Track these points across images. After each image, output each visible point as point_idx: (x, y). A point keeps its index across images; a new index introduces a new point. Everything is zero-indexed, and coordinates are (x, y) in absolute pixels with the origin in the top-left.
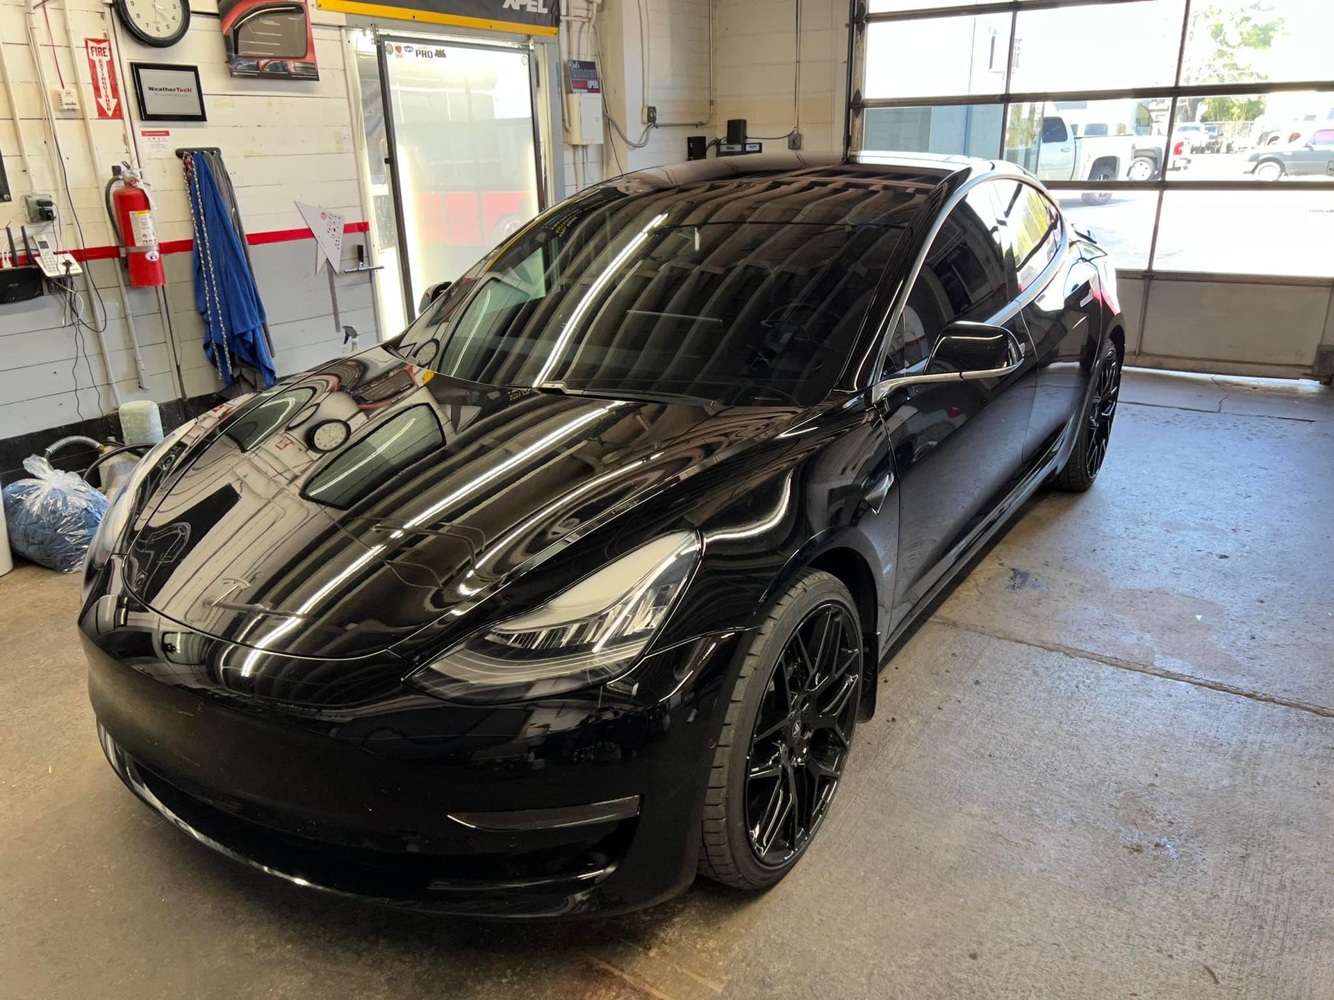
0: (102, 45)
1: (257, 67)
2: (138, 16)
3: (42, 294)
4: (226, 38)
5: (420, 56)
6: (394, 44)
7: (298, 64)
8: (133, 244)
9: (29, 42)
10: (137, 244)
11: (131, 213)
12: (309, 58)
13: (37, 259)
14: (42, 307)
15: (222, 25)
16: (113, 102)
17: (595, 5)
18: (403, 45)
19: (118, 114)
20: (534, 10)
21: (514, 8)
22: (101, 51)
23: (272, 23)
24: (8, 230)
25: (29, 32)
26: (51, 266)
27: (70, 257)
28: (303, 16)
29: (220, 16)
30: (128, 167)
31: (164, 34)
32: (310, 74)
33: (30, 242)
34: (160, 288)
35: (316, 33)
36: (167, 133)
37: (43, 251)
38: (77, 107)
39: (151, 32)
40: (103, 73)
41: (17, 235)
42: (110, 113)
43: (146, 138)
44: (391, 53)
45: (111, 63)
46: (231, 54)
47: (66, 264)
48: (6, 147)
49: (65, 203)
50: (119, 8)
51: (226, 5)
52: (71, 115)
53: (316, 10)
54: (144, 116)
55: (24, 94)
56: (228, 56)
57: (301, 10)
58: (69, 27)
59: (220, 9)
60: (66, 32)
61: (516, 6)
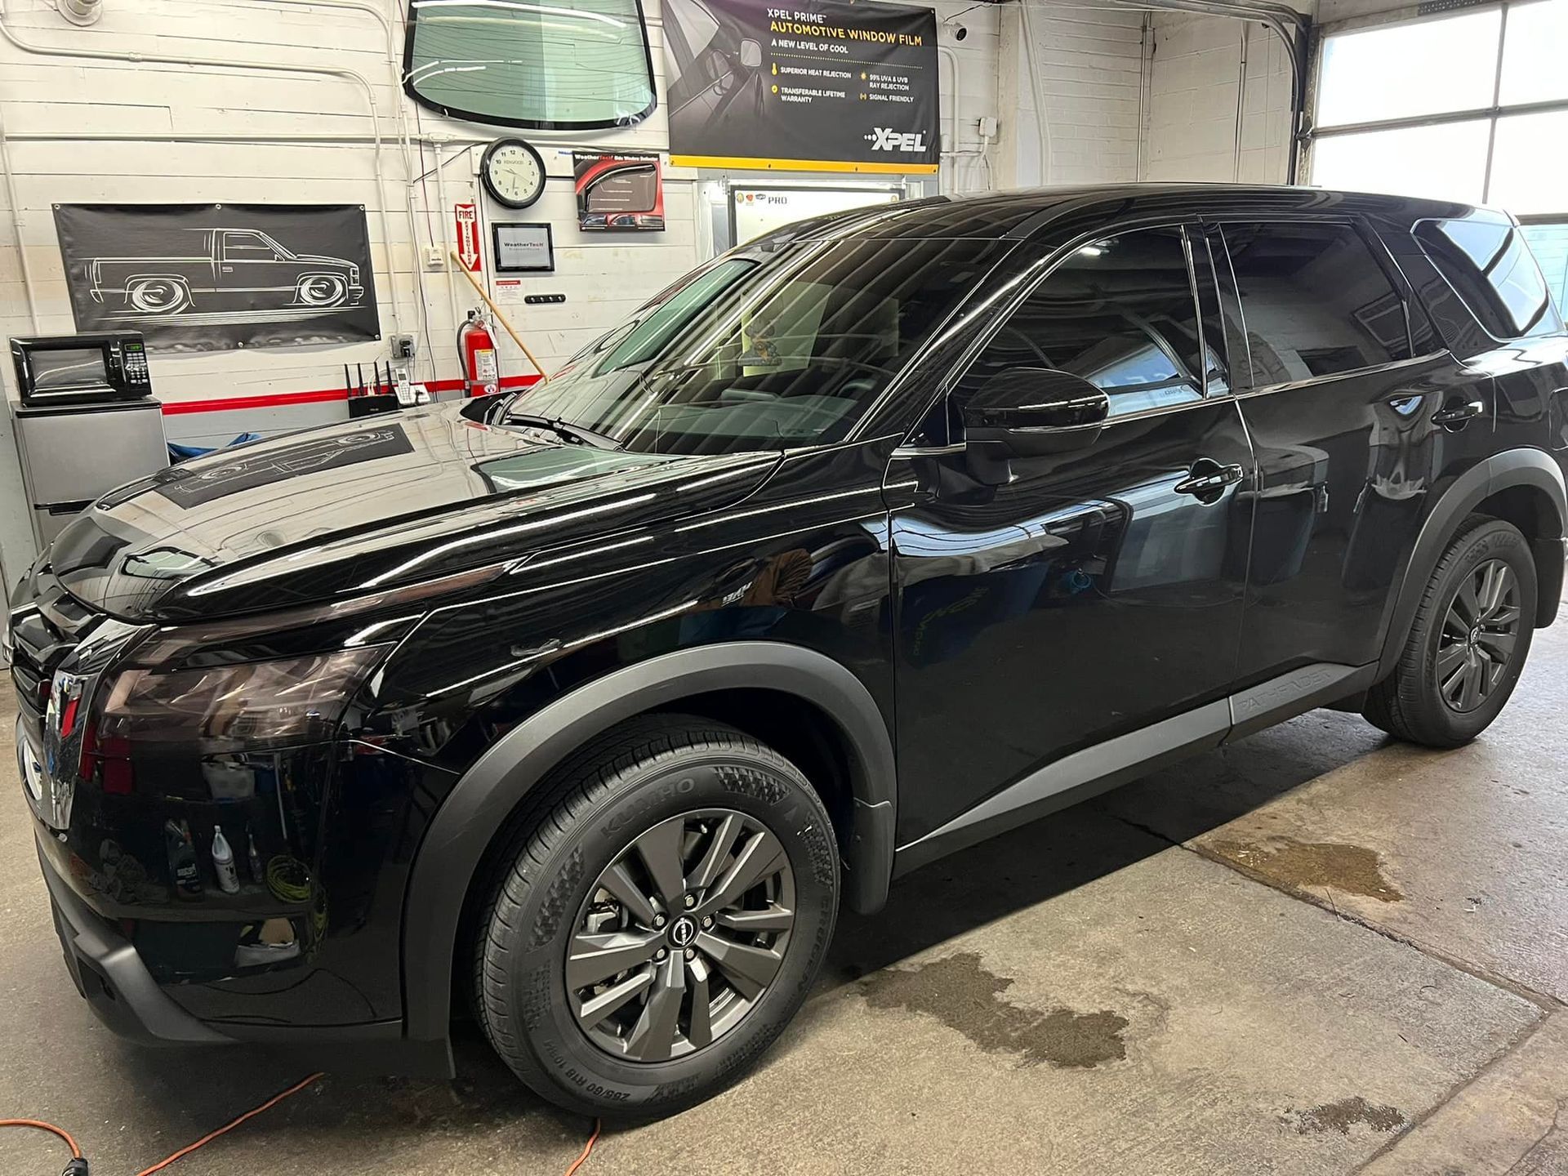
0: (468, 210)
1: (606, 221)
2: (500, 183)
4: (579, 197)
5: (773, 203)
6: (746, 193)
7: (644, 217)
8: (476, 378)
9: (409, 210)
10: (479, 378)
11: (476, 351)
12: (656, 211)
13: (396, 389)
15: (577, 186)
16: (474, 257)
17: (987, 138)
18: (754, 193)
19: (477, 266)
20: (910, 149)
21: (885, 149)
22: (467, 215)
23: (624, 181)
24: (375, 364)
25: (409, 200)
26: (405, 395)
27: (422, 389)
28: (654, 172)
30: (480, 312)
31: (522, 197)
32: (657, 227)
33: (392, 374)
35: (666, 188)
36: (519, 282)
37: (400, 382)
38: (441, 262)
39: (509, 196)
40: (467, 233)
41: (382, 369)
42: (470, 266)
43: (499, 287)
44: (740, 202)
45: (474, 225)
46: (582, 211)
47: (418, 393)
48: (381, 295)
49: (424, 343)
50: (484, 176)
51: (582, 168)
52: (436, 268)
53: (668, 166)
54: (499, 269)
55: (399, 252)
56: (579, 213)
57: (654, 168)
58: (442, 196)
59: (575, 172)
60: (440, 200)
61: (888, 147)
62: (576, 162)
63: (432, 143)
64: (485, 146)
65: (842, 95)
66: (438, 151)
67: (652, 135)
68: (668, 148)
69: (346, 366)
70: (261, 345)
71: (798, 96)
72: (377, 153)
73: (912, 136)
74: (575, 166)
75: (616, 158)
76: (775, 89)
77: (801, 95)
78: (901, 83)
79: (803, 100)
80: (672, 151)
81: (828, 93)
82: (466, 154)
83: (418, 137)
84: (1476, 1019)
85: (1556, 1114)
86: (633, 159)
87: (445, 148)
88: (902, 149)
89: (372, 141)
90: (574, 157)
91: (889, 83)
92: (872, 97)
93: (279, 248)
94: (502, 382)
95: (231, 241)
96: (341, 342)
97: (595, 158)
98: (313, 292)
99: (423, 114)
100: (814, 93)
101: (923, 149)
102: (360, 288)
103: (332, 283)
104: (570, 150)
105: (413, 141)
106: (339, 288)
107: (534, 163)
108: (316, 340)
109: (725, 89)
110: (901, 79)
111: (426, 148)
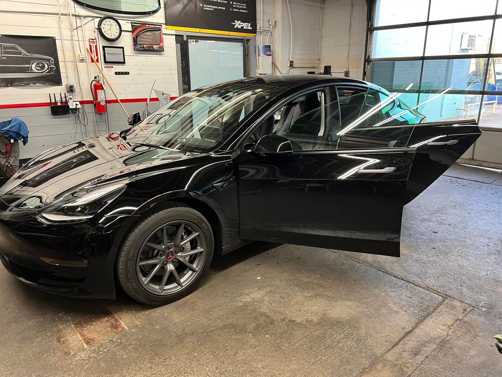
0: (94, 41)
1: (143, 47)
2: (105, 32)
3: (69, 113)
4: (134, 38)
6: (192, 40)
7: (157, 46)
8: (98, 100)
9: (72, 40)
10: (99, 100)
11: (97, 90)
12: (161, 45)
13: (68, 103)
14: (69, 117)
15: (133, 35)
16: (96, 58)
17: (272, 26)
20: (247, 28)
21: (239, 28)
22: (93, 42)
23: (150, 34)
24: (60, 94)
25: (72, 36)
26: (72, 105)
27: (78, 103)
28: (160, 31)
29: (133, 32)
30: (99, 77)
31: (113, 37)
32: (160, 50)
33: (67, 98)
34: (106, 113)
35: (164, 37)
36: (113, 67)
37: (70, 101)
38: (84, 59)
39: (109, 37)
40: (93, 49)
41: (63, 96)
42: (95, 60)
43: (106, 68)
44: (190, 43)
45: (96, 46)
46: (135, 43)
47: (77, 105)
48: (62, 70)
49: (78, 87)
50: (99, 30)
51: (134, 28)
52: (83, 61)
53: (165, 29)
54: (106, 62)
55: (69, 55)
56: (134, 44)
57: (160, 30)
58: (84, 35)
59: (132, 30)
60: (83, 37)
61: (239, 27)
62: (132, 26)
63: (80, 16)
64: (99, 19)
65: (224, 8)
66: (82, 19)
67: (159, 18)
68: (165, 23)
69: (49, 94)
70: (17, 86)
71: (209, 8)
72: (60, 19)
73: (247, 24)
74: (132, 27)
75: (147, 25)
76: (201, 5)
77: (210, 8)
78: (244, 6)
79: (211, 9)
80: (166, 24)
81: (219, 8)
82: (93, 21)
83: (75, 14)
84: (423, 302)
85: (448, 331)
86: (153, 26)
87: (85, 18)
88: (244, 28)
89: (58, 14)
90: (132, 24)
91: (240, 5)
92: (234, 10)
93: (24, 51)
94: (107, 102)
95: (5, 48)
96: (47, 86)
97: (139, 25)
98: (36, 67)
99: (76, 6)
100: (215, 7)
101: (251, 28)
102: (54, 66)
103: (43, 64)
104: (130, 22)
105: (73, 15)
106: (46, 66)
107: (117, 26)
108: (38, 84)
109: (184, 4)
110: (243, 5)
111: (78, 18)
